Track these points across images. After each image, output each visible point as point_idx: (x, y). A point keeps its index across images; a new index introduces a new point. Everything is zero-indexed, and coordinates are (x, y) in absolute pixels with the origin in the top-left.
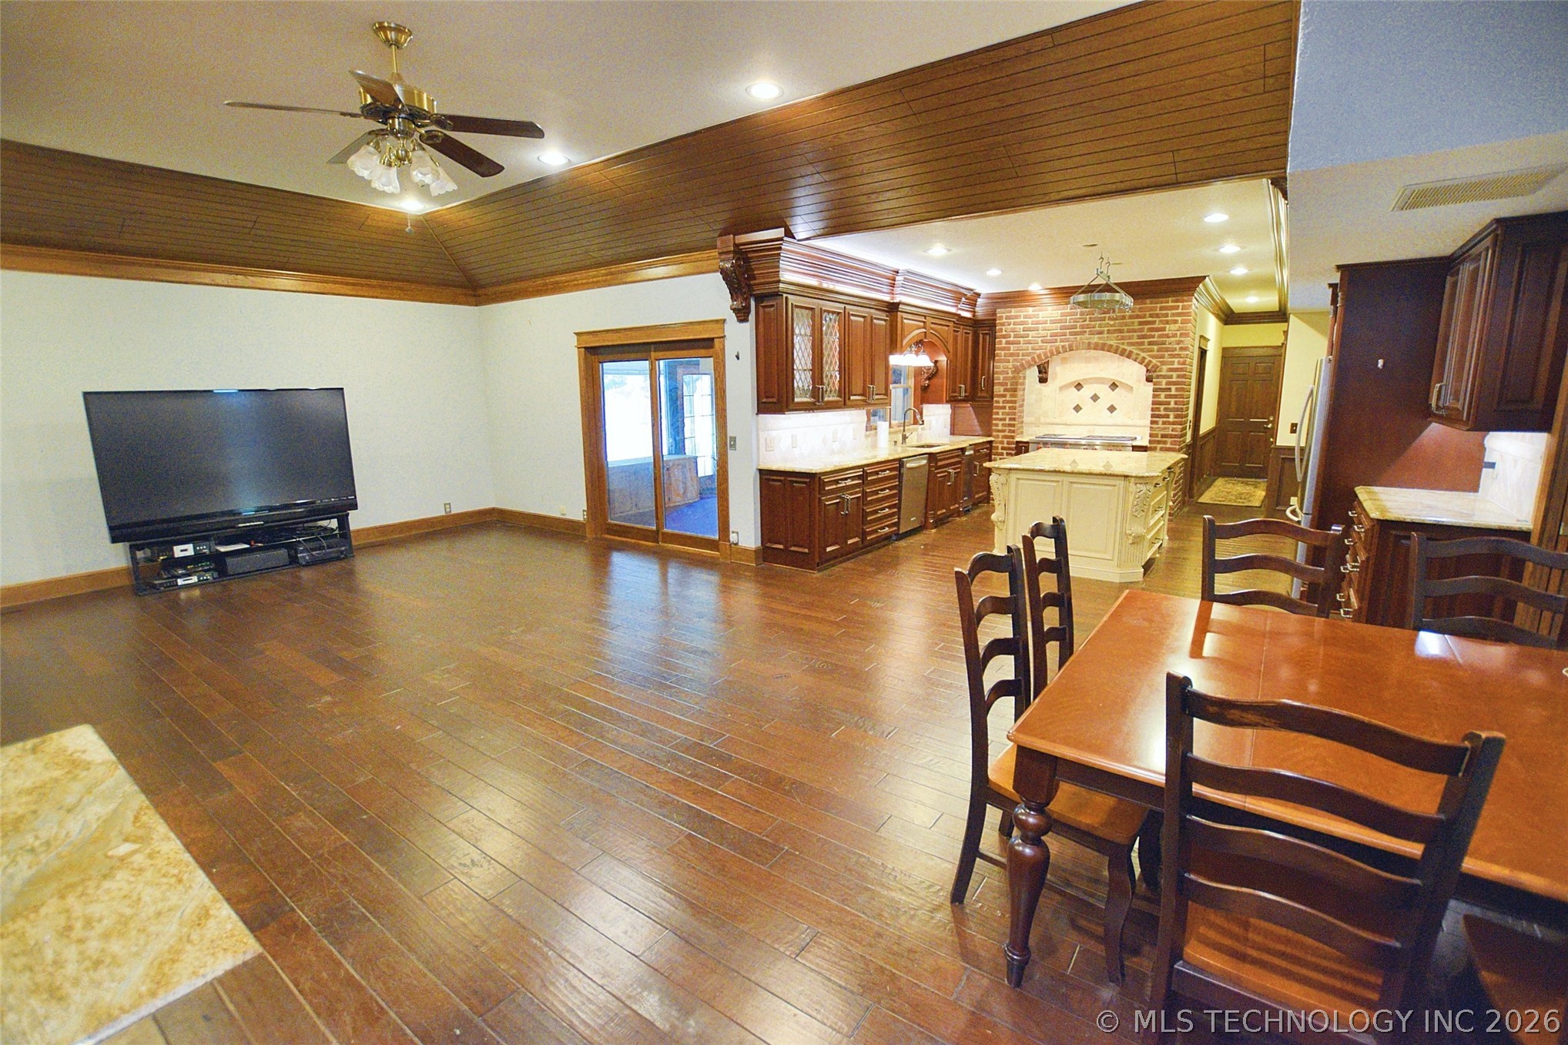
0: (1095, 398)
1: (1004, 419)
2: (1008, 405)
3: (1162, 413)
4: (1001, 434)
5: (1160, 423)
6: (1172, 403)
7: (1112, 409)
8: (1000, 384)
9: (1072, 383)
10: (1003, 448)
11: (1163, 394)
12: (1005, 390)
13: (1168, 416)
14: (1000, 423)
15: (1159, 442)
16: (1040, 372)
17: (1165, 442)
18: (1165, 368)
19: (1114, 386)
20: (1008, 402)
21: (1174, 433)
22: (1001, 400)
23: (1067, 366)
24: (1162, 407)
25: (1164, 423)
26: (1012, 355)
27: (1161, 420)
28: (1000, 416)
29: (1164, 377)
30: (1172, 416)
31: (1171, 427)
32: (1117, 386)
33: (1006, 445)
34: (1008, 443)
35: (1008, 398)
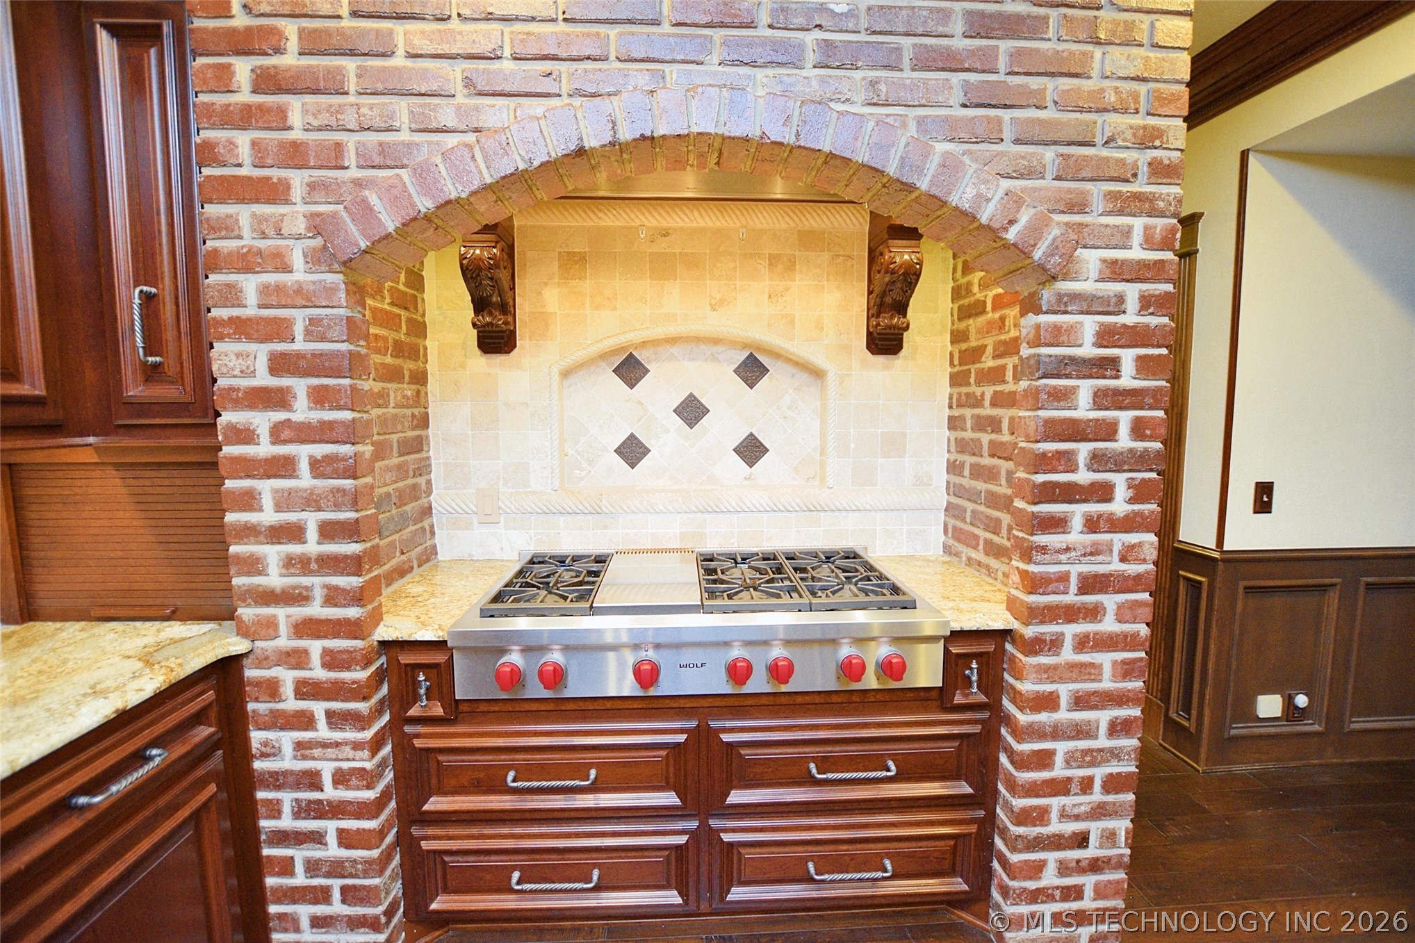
0: (692, 411)
1: (294, 533)
2: (304, 452)
3: (1083, 476)
4: (283, 615)
5: (1077, 523)
6: (1124, 431)
7: (751, 450)
8: (243, 329)
9: (604, 356)
10: (306, 690)
11: (1085, 389)
12: (279, 364)
13: (1103, 493)
14: (273, 553)
15: (1071, 614)
16: (480, 305)
17: (1094, 613)
18: (1091, 260)
19: (752, 370)
20: (305, 433)
21: (1133, 569)
22: (262, 421)
23: (587, 285)
24: (1083, 450)
25: (1092, 525)
26: (295, 155)
27: (1077, 512)
28: (268, 516)
29: (1090, 304)
30: (1121, 492)
31: (1119, 540)
32: (763, 370)
33: (318, 673)
34: (332, 660)
35: (302, 411)
